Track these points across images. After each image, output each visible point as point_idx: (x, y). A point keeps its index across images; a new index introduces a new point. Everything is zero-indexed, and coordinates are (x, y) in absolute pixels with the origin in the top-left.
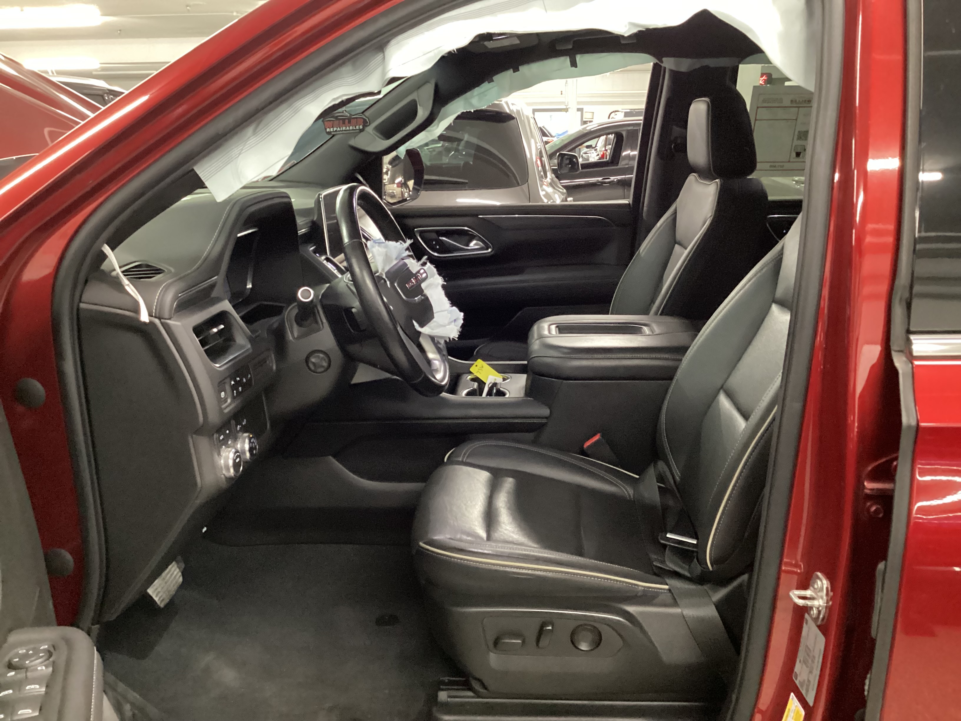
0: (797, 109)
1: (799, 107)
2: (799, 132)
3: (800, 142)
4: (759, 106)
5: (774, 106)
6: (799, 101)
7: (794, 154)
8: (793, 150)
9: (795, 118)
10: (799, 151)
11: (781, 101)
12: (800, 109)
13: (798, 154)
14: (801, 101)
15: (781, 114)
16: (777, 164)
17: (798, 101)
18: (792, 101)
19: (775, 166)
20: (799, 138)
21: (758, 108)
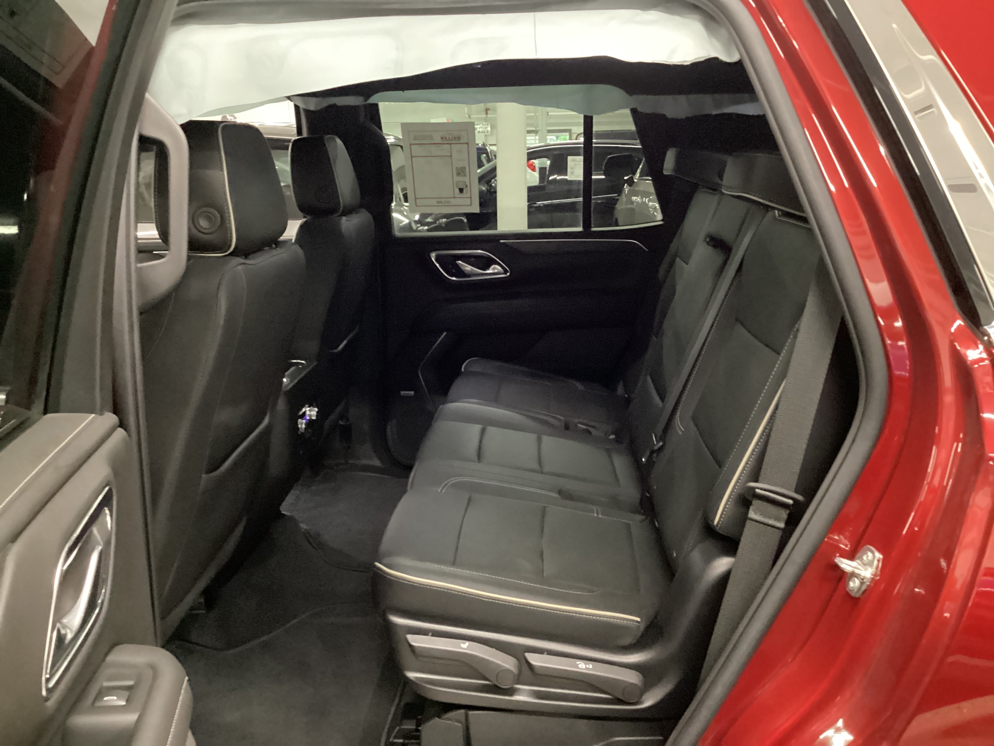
0: (448, 146)
1: (450, 144)
2: (457, 168)
3: (460, 179)
4: (412, 143)
5: (425, 143)
6: (449, 137)
7: (457, 191)
8: (455, 187)
9: (449, 155)
10: (461, 187)
11: (431, 137)
12: (452, 145)
13: (461, 190)
14: (451, 138)
15: (435, 150)
16: (443, 200)
17: (447, 138)
18: (442, 138)
19: (441, 202)
20: (458, 174)
21: (411, 144)
